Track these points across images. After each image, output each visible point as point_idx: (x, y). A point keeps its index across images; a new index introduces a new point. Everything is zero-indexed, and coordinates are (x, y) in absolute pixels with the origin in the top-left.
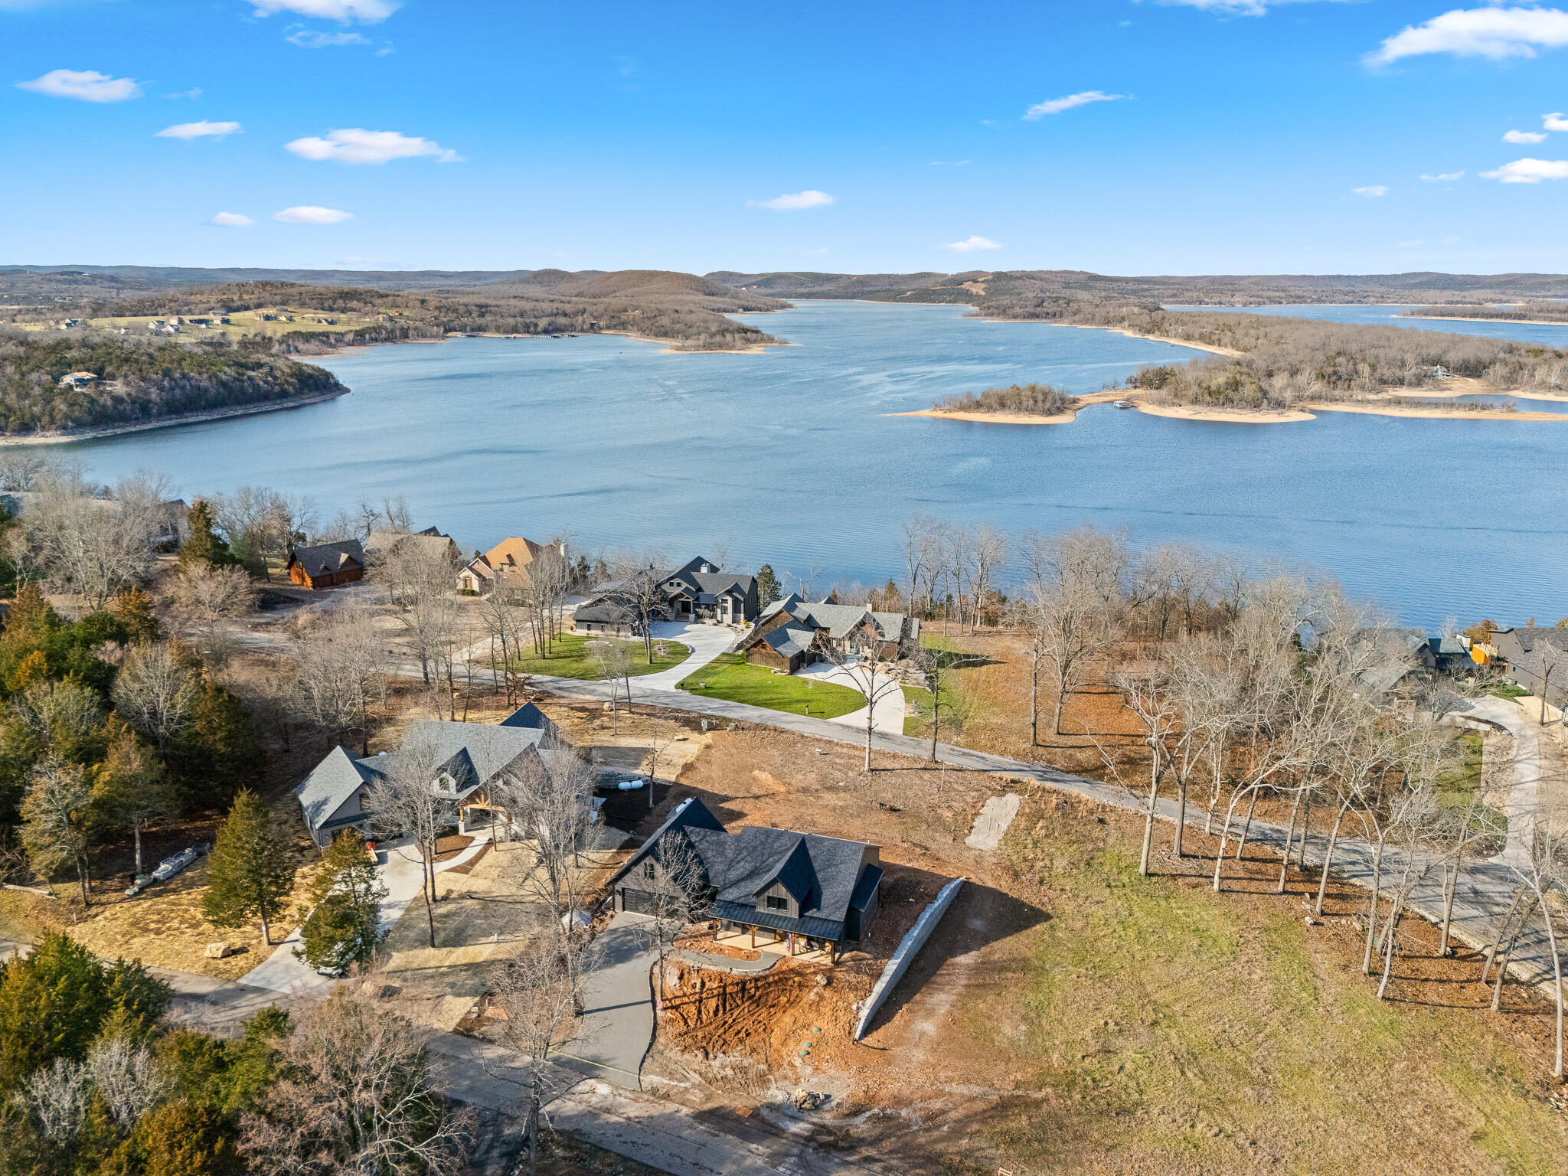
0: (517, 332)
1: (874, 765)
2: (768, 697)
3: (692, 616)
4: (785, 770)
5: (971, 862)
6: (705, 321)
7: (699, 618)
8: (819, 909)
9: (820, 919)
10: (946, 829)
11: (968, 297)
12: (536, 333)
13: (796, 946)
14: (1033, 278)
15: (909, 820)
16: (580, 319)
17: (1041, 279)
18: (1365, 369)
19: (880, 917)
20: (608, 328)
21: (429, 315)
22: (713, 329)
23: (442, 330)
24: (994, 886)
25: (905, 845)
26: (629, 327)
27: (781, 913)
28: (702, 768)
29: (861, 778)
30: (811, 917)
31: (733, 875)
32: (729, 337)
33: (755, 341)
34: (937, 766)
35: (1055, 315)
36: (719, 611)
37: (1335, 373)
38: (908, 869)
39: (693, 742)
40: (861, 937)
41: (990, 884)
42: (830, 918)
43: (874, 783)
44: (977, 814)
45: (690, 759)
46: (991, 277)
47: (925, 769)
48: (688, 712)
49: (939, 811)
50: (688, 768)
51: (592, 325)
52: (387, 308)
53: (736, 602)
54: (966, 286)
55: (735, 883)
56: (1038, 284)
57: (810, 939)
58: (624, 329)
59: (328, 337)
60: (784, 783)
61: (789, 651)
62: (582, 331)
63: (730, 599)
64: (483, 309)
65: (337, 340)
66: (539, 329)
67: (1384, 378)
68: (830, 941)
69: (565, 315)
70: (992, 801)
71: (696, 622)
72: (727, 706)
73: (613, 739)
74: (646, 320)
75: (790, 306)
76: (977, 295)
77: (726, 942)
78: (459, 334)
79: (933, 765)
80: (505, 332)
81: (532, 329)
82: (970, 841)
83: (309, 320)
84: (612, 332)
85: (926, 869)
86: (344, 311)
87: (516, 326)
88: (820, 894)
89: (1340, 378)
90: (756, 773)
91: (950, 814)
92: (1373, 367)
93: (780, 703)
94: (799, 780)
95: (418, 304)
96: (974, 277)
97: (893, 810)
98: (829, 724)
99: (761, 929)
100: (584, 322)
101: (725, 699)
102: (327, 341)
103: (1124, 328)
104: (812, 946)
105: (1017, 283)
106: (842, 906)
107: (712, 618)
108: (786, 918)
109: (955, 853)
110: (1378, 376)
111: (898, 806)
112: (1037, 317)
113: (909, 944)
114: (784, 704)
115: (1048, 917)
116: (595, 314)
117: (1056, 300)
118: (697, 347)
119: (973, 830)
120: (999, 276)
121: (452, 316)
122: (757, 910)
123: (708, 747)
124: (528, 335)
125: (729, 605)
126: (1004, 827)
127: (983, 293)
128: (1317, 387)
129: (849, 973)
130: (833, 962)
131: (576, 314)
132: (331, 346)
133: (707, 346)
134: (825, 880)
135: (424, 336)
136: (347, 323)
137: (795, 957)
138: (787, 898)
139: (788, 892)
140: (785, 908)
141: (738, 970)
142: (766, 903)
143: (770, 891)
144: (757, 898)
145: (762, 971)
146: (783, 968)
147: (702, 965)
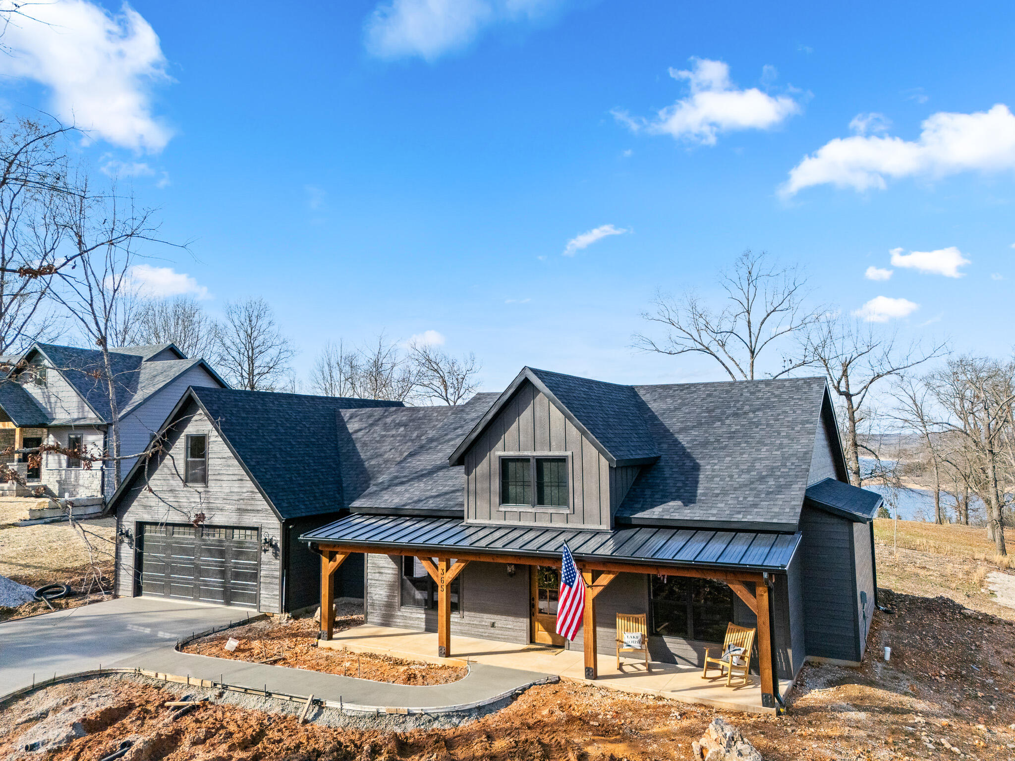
8: (689, 501)
9: (697, 529)
13: (606, 659)
27: (546, 516)
30: (661, 527)
88: (691, 470)
122: (469, 520)
137: (598, 683)
138: (569, 453)
139: (570, 419)
140: (563, 501)
141: (346, 706)
142: (496, 484)
143: (510, 434)
144: (468, 473)
145: (448, 716)
146: (545, 712)
147: (221, 695)
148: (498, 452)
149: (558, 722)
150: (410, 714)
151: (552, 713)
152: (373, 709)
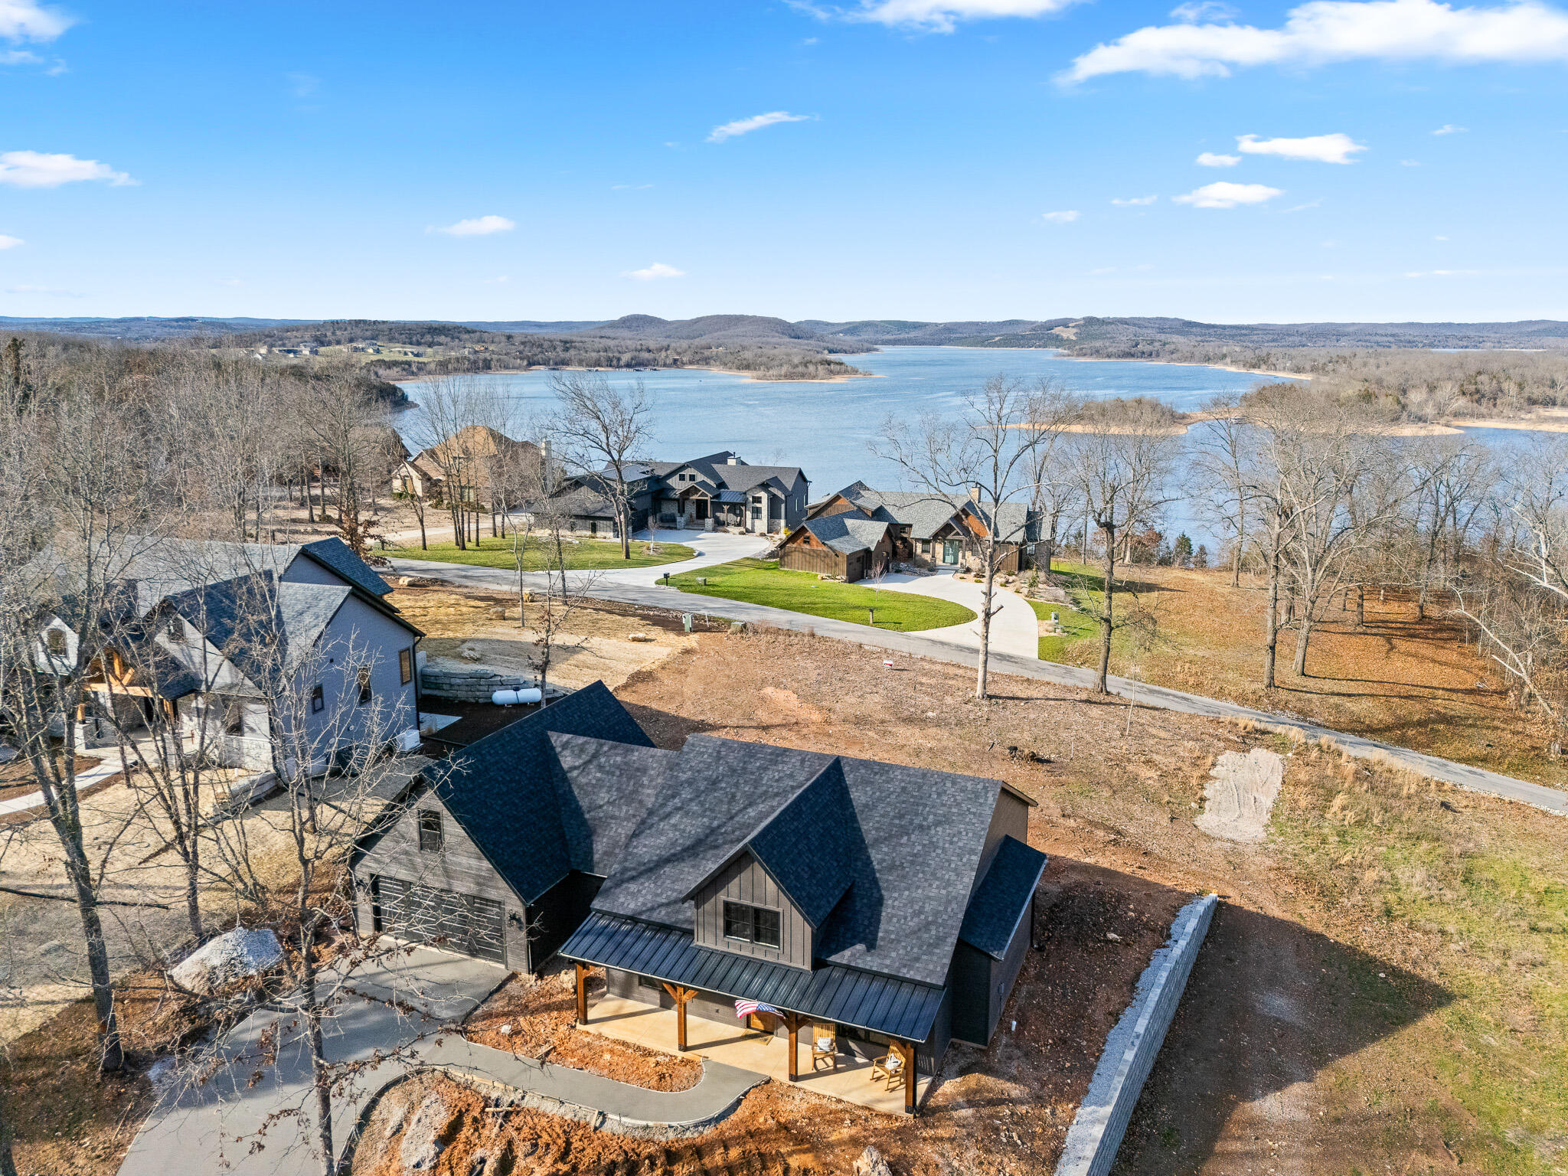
0: (599, 366)
1: (992, 690)
2: (808, 600)
3: (709, 522)
4: (824, 688)
5: (1219, 862)
6: (788, 355)
7: (719, 525)
8: (871, 946)
9: (875, 975)
10: (1153, 799)
11: (1058, 341)
12: (619, 367)
13: (804, 1050)
14: (1126, 323)
15: (1072, 779)
16: (663, 354)
17: (1134, 325)
18: (1511, 388)
19: (1039, 977)
20: (691, 363)
21: (513, 350)
22: (796, 361)
23: (525, 363)
24: (1287, 917)
25: (1071, 823)
26: (712, 362)
27: (762, 952)
28: (669, 682)
29: (969, 706)
30: (849, 969)
31: (648, 848)
32: (811, 368)
33: (838, 373)
34: (1108, 699)
35: (1150, 355)
36: (749, 514)
37: (1477, 391)
38: (1086, 869)
39: (661, 645)
40: (993, 1028)
41: (1275, 911)
42: (904, 973)
43: (993, 716)
44: (1205, 777)
45: (646, 666)
46: (1082, 322)
47: (1088, 701)
48: (668, 610)
49: (1130, 768)
50: (640, 678)
51: (675, 360)
52: (473, 342)
53: (773, 501)
54: (1057, 330)
55: (651, 869)
56: (1132, 329)
57: (843, 1034)
58: (707, 364)
59: (410, 366)
60: (821, 709)
61: (845, 547)
62: (665, 365)
63: (764, 495)
64: (567, 345)
65: (420, 369)
66: (622, 363)
67: (1534, 397)
68: (903, 1044)
69: (649, 351)
70: (1228, 758)
71: (715, 530)
72: (737, 607)
73: (516, 631)
74: (729, 355)
75: (877, 350)
76: (1068, 340)
77: (611, 1030)
78: (542, 367)
79: (1102, 697)
80: (587, 365)
81: (615, 362)
82: (1206, 821)
83: (394, 352)
84: (695, 367)
85: (1128, 871)
86: (430, 346)
87: (599, 360)
88: (877, 903)
89: (1483, 396)
90: (769, 690)
91: (1154, 774)
92: (1521, 386)
93: (826, 609)
94: (849, 704)
95: (503, 339)
96: (1065, 323)
97: (1035, 759)
98: (908, 638)
99: (702, 996)
100: (667, 357)
101: (736, 599)
102: (407, 369)
103: (1226, 364)
104: (851, 1053)
105: (1109, 328)
106: (940, 940)
107: (739, 525)
108: (775, 967)
109: (1179, 844)
110: (1526, 395)
111: (1044, 753)
112: (1133, 356)
113: (1130, 1056)
114: (833, 609)
115: (1442, 998)
116: (679, 350)
117: (1152, 342)
118: (779, 377)
119: (1207, 805)
120: (1090, 321)
121: (536, 350)
122: (699, 942)
123: (687, 652)
124: (610, 369)
125: (764, 505)
126: (1268, 802)
127: (1074, 338)
128: (1461, 403)
129: (962, 1149)
130: (911, 1107)
131: (660, 350)
132: (413, 374)
133: (789, 376)
134: (892, 868)
135: (507, 367)
136: (431, 355)
137: (798, 1084)
138: (780, 910)
139: (783, 891)
140: (775, 939)
141: (624, 1119)
142: (721, 922)
143: (734, 886)
144: (697, 907)
145: (696, 1126)
146: (761, 1120)
147: (523, 1098)
148: (722, 897)
149: (769, 1131)
150: (670, 1127)
151: (766, 1120)
152: (644, 1123)
